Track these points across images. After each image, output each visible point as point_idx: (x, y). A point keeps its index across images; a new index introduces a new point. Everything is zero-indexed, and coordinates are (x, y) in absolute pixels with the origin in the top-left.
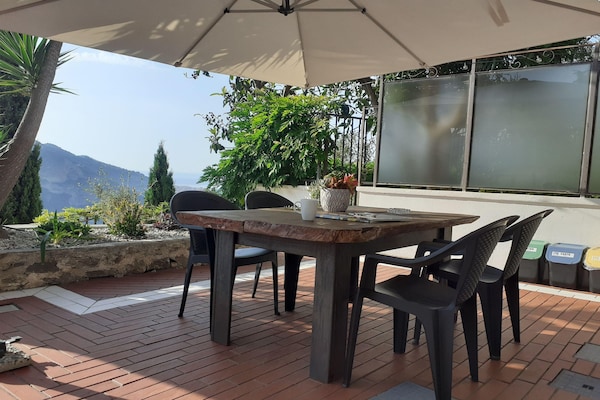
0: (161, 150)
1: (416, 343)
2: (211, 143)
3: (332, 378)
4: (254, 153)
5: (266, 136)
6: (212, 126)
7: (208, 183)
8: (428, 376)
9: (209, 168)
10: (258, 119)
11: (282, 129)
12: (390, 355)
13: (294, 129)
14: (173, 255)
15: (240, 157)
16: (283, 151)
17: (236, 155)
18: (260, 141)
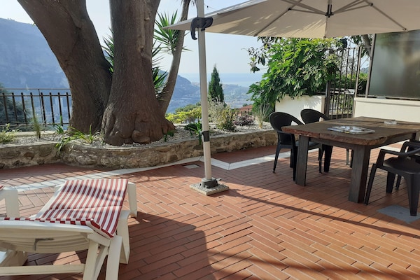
0: (215, 70)
1: (397, 189)
2: (251, 67)
3: (360, 201)
4: (284, 75)
5: (291, 65)
6: (252, 56)
7: (253, 93)
8: (407, 202)
9: (254, 85)
10: (288, 54)
11: (304, 60)
12: (384, 194)
13: (312, 61)
14: (252, 141)
15: (275, 78)
16: (305, 74)
17: (272, 76)
18: (288, 68)
